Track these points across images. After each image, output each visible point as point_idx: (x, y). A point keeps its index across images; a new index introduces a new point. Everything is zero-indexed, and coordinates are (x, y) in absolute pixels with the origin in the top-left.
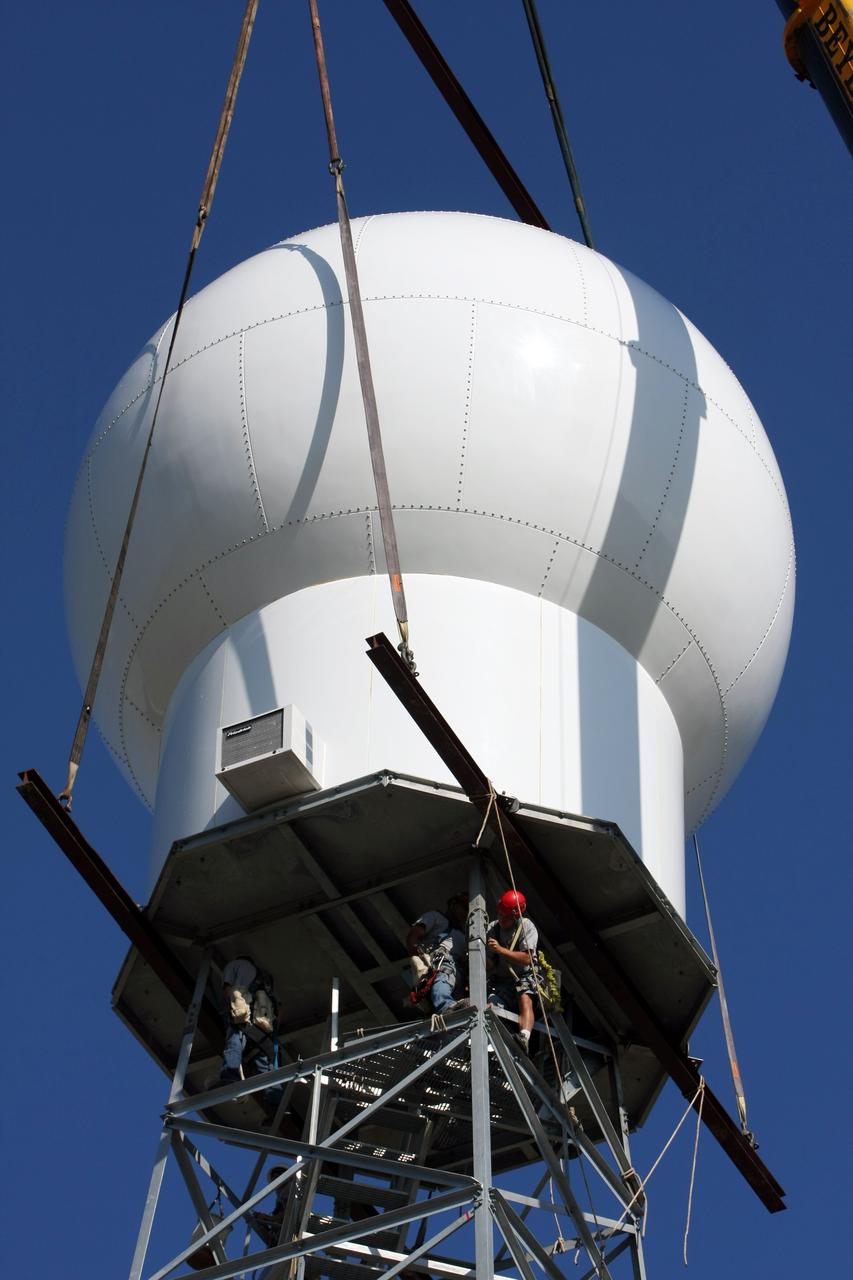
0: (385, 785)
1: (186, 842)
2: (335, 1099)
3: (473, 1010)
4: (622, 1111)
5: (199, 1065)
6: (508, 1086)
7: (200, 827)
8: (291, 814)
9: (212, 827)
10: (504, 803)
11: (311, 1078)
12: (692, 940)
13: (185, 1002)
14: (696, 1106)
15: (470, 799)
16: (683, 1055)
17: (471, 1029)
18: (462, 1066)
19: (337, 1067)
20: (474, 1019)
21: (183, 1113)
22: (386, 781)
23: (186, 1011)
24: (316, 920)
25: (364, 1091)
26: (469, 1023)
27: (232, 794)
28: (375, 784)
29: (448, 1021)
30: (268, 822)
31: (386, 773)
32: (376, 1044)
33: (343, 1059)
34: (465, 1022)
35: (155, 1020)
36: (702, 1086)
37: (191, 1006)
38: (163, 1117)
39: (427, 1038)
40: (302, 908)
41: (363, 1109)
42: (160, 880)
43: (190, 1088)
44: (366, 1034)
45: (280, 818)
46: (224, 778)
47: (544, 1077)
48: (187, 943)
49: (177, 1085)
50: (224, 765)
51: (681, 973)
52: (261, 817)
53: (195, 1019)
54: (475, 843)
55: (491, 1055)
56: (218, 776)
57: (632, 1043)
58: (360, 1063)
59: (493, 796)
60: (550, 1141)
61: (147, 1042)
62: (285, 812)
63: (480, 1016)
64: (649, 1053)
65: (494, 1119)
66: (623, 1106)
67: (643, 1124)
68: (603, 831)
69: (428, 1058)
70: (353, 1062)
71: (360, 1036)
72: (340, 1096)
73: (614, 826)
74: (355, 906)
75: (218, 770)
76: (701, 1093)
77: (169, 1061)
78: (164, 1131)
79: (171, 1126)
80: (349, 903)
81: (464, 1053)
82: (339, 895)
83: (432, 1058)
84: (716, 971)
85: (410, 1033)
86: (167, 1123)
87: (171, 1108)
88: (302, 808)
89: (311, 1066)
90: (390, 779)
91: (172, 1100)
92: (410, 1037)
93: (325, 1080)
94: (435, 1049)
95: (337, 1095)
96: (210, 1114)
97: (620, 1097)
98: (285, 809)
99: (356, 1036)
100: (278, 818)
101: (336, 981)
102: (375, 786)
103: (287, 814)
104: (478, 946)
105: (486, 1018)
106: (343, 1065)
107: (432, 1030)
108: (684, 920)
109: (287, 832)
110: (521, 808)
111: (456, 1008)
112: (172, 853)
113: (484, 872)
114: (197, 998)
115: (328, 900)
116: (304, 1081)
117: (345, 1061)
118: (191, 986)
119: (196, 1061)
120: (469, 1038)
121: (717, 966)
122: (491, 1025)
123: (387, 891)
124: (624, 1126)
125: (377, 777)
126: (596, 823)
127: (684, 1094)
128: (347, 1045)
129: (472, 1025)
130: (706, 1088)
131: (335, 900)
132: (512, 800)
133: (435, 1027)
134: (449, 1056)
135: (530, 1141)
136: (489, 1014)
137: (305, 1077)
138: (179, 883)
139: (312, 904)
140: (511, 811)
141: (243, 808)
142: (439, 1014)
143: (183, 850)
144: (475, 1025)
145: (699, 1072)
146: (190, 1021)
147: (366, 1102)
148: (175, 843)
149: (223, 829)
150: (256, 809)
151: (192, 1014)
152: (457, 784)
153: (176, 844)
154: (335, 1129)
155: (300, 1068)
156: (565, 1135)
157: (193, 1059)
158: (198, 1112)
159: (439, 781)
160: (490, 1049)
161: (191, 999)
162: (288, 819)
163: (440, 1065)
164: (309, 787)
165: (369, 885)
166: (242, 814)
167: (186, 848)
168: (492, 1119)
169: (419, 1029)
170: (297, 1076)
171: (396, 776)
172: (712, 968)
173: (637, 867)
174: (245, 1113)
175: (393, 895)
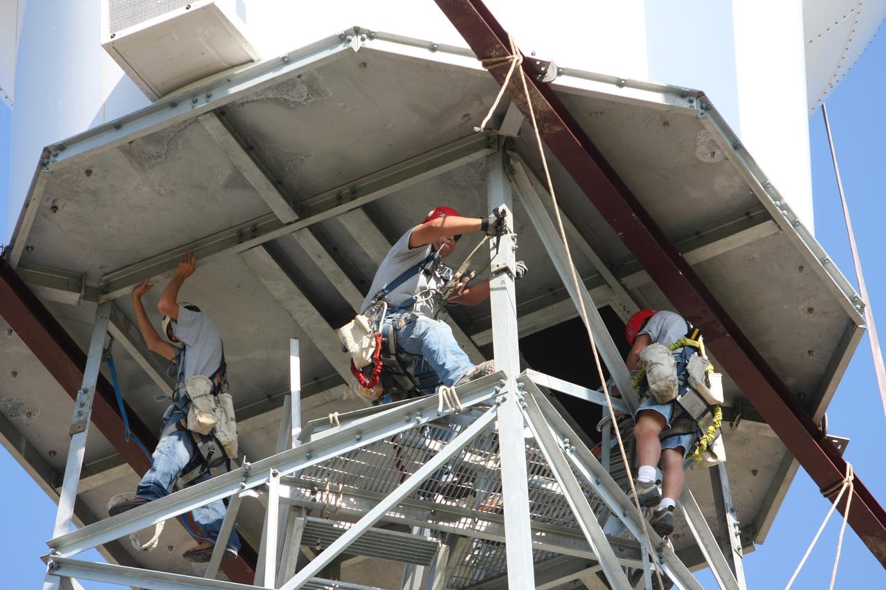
0: (356, 50)
1: (61, 147)
2: (301, 521)
3: (499, 378)
4: (731, 520)
5: (96, 480)
6: (557, 488)
7: (84, 124)
8: (218, 99)
9: (100, 123)
10: (532, 68)
11: (263, 488)
12: (824, 261)
13: (72, 388)
14: (841, 508)
15: (485, 65)
16: (819, 435)
17: (498, 405)
18: (487, 461)
19: (302, 471)
20: (502, 391)
21: (74, 552)
22: (356, 43)
23: (74, 397)
24: (263, 256)
25: (344, 505)
26: (494, 397)
27: (127, 73)
28: (341, 48)
29: (462, 395)
30: (185, 111)
31: (357, 31)
32: (359, 433)
33: (309, 458)
34: (489, 396)
35: (29, 414)
36: (849, 478)
37: (80, 392)
38: (45, 559)
39: (434, 422)
40: (241, 237)
41: (344, 531)
42: (26, 205)
43: (84, 512)
44: (343, 419)
45: (202, 105)
46: (117, 50)
47: (611, 474)
48: (72, 298)
49: (65, 509)
50: (114, 28)
51: (810, 310)
52: (173, 105)
53: (88, 412)
54: (479, 126)
55: (531, 442)
56: (106, 47)
57: (742, 417)
58: (335, 462)
59: (516, 60)
60: (624, 568)
61: (19, 450)
62: (209, 97)
63: (511, 388)
64: (766, 432)
65: (540, 538)
66: (732, 511)
67: (763, 539)
68: (683, 104)
69: (436, 452)
70: (326, 463)
71: (335, 424)
72: (308, 514)
73: (700, 95)
74: (319, 232)
75: (107, 39)
76: (848, 489)
77: (52, 475)
78: (46, 581)
79: (57, 572)
80: (310, 227)
81: (489, 441)
82: (297, 218)
83: (444, 452)
84: (863, 306)
85: (409, 415)
86: (52, 567)
87: (56, 546)
88: (233, 90)
89: (264, 471)
90: (363, 39)
91: (58, 533)
92: (408, 421)
93: (286, 491)
94: (445, 437)
95: (304, 512)
96: (119, 551)
97: (728, 499)
98: (208, 92)
99: (327, 424)
100: (198, 106)
101: (294, 344)
102: (341, 52)
103: (212, 100)
104: (503, 282)
105: (519, 388)
106: (311, 467)
107: (440, 409)
108: (813, 234)
109: (214, 126)
110: (559, 74)
111: (475, 377)
112: (43, 164)
113: (509, 172)
114: (90, 379)
115: (279, 225)
116: (254, 494)
117: (313, 462)
118: (80, 360)
119: (92, 474)
120: (496, 419)
121: (864, 299)
122: (527, 398)
123: (368, 208)
124: (736, 542)
125: (343, 38)
126: (668, 91)
127: (823, 491)
128: (315, 438)
129: (499, 399)
130: (856, 482)
131: (290, 223)
132: (546, 64)
133: (445, 404)
134: (468, 447)
135: (594, 570)
136: (525, 385)
137: (256, 489)
138: (55, 208)
139: (255, 232)
140: (545, 80)
141: (147, 94)
142: (450, 386)
143: (59, 159)
144: (504, 400)
145: (844, 457)
146: (80, 414)
147: (346, 521)
148: (46, 150)
149: (117, 126)
150: (165, 94)
151: (82, 405)
152: (464, 44)
153: (48, 152)
154: (302, 563)
155: (247, 476)
156: (645, 558)
157: (86, 471)
158: (98, 548)
159: (436, 40)
160: (529, 433)
161: (81, 384)
162: (214, 107)
163: (455, 463)
164: (243, 58)
165: (340, 200)
166: (147, 103)
167: (63, 157)
168: (534, 538)
169: (421, 410)
170: (243, 487)
171: (371, 36)
172: (855, 300)
173: (738, 156)
174: (171, 548)
175: (373, 211)
